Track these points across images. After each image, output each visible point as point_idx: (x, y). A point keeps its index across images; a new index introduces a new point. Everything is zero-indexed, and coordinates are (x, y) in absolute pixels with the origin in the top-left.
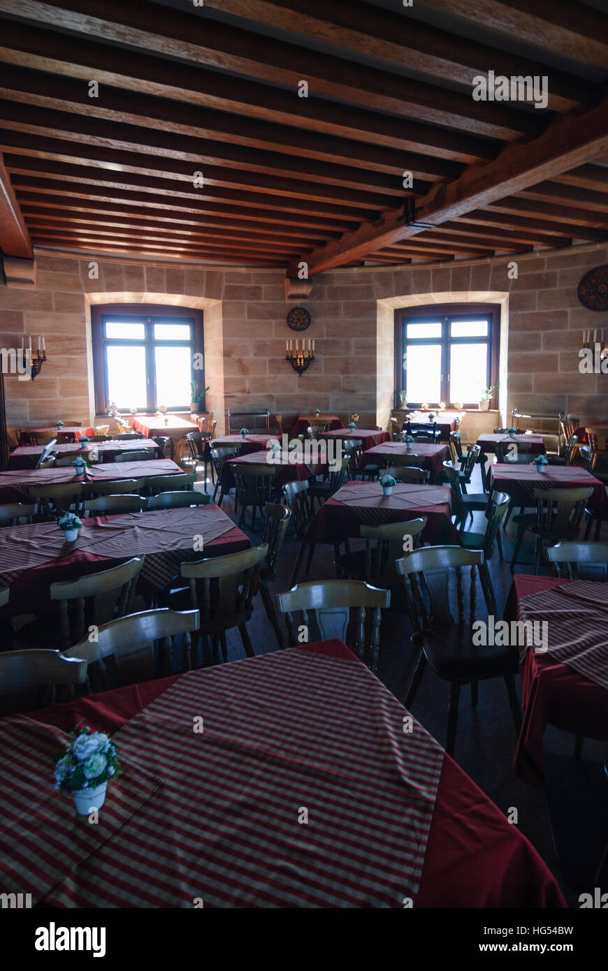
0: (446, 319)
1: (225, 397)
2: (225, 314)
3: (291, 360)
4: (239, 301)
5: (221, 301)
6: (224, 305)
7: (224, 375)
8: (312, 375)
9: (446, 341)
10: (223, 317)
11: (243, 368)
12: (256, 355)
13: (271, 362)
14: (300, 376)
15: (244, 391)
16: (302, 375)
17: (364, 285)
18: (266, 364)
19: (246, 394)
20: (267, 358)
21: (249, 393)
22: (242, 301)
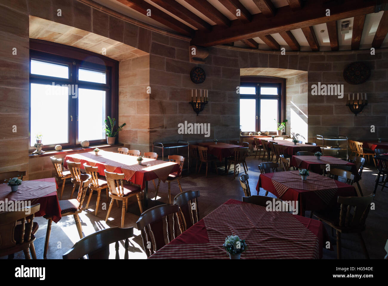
0: (258, 85)
1: (150, 132)
2: (151, 65)
3: (193, 104)
4: (161, 56)
5: (149, 54)
6: (151, 57)
7: (150, 113)
8: (204, 115)
9: (258, 97)
10: (150, 67)
11: (163, 109)
12: (171, 99)
13: (181, 104)
14: (198, 115)
15: (162, 127)
16: (199, 115)
17: (233, 58)
18: (177, 106)
19: (164, 129)
20: (178, 102)
21: (166, 128)
22: (163, 57)
